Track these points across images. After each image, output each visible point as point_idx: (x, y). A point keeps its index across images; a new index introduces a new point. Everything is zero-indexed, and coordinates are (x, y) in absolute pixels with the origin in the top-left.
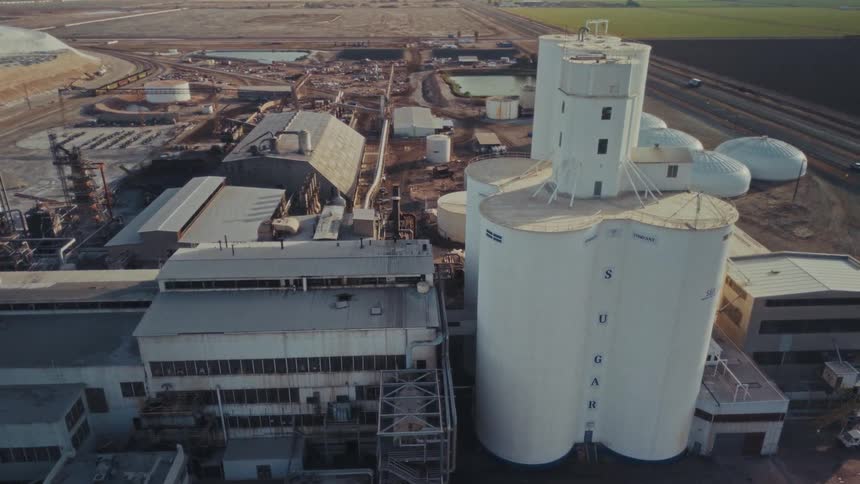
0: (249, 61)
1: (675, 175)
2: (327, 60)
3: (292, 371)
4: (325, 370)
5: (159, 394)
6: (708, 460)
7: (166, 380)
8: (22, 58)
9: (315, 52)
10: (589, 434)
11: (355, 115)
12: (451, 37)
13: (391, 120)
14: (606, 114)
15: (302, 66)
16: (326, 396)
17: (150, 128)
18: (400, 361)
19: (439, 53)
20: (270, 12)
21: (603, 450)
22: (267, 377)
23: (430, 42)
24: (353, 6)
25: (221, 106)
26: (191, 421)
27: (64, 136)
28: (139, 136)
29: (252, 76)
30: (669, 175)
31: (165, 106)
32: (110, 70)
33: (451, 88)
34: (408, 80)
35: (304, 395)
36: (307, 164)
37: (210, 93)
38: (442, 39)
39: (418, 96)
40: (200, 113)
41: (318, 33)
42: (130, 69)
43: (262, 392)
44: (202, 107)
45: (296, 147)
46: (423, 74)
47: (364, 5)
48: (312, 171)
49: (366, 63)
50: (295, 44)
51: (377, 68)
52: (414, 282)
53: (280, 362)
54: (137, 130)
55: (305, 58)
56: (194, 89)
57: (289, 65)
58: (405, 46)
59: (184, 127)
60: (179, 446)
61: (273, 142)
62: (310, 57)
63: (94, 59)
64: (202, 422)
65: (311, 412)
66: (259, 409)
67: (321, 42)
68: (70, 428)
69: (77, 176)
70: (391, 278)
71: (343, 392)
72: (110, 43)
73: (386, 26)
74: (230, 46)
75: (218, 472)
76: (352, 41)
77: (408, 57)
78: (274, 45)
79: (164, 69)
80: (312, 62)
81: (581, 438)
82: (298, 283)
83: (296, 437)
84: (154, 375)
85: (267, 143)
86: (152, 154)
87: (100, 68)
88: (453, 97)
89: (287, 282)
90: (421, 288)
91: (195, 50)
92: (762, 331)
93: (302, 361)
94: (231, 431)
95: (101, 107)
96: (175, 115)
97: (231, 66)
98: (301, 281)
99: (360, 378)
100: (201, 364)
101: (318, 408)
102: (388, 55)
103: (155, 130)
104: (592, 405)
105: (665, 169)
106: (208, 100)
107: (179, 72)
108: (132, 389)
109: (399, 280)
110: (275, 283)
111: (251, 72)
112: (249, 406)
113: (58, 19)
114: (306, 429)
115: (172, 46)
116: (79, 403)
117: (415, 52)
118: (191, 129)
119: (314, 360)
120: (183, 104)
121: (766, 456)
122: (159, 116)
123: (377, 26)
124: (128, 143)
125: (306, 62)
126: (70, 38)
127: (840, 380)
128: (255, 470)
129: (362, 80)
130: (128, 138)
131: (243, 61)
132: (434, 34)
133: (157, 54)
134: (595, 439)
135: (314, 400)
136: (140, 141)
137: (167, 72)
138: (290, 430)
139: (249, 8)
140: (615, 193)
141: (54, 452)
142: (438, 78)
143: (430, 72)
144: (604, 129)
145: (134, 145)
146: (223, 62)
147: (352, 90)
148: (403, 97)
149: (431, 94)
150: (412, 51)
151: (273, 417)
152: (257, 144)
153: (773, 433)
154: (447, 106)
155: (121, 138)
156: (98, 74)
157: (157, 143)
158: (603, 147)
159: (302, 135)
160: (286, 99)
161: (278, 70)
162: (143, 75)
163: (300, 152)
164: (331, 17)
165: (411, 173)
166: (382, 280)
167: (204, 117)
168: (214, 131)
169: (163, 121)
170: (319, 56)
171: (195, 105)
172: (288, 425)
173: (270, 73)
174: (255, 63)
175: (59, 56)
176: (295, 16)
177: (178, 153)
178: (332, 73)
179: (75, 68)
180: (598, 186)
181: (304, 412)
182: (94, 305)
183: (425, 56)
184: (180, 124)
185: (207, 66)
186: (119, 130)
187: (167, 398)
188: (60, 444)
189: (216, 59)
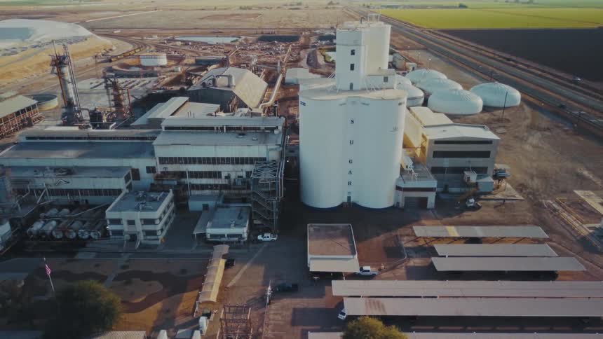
0: (202, 43)
1: (387, 81)
2: (250, 42)
3: (219, 163)
4: (233, 163)
5: (162, 172)
6: (402, 210)
7: (165, 166)
8: (66, 40)
9: (243, 37)
10: (349, 198)
11: (264, 73)
12: (332, 28)
13: (283, 74)
14: (353, 53)
15: (234, 46)
16: (233, 176)
17: (144, 79)
18: (264, 159)
19: (322, 38)
20: (217, 12)
21: (355, 205)
22: (208, 165)
23: (317, 31)
24: (271, 8)
25: (186, 68)
26: (176, 183)
27: (97, 82)
28: (139, 83)
29: (204, 51)
30: (385, 81)
31: (152, 67)
32: (118, 47)
33: (325, 58)
34: (299, 54)
35: (224, 175)
36: (231, 92)
37: (179, 60)
38: (326, 29)
39: (304, 62)
40: (173, 71)
41: (247, 25)
42: (129, 47)
43: (206, 172)
44: (174, 68)
45: (227, 84)
46: (309, 50)
47: (279, 8)
48: (234, 95)
49: (274, 44)
50: (231, 32)
51: (281, 46)
52: (272, 129)
53: (214, 158)
54: (138, 80)
55: (237, 40)
56: (169, 58)
57: (227, 45)
58: (301, 34)
59: (164, 78)
60: (171, 190)
61: (214, 81)
62: (240, 40)
63: (108, 41)
64: (179, 184)
65: (227, 183)
66: (204, 181)
67: (249, 31)
68: (126, 182)
69: (116, 93)
70: (262, 127)
71: (240, 174)
72: (115, 32)
73: (291, 21)
74: (190, 33)
75: (187, 206)
76: (267, 31)
77: (302, 40)
78: (217, 33)
79: (150, 48)
80: (241, 44)
81: (345, 200)
82: (222, 129)
83: (220, 195)
84: (160, 163)
85: (211, 82)
86: (147, 91)
87: (112, 46)
88: (324, 62)
89: (217, 128)
90: (276, 132)
91: (168, 36)
92: (434, 156)
93: (223, 159)
94: (192, 191)
95: (115, 67)
96: (159, 72)
97: (191, 46)
98: (223, 128)
99: (248, 167)
100: (180, 158)
101: (230, 182)
102: (289, 39)
103: (147, 79)
104: (350, 183)
105: (382, 78)
106: (178, 64)
107: (159, 48)
108: (151, 170)
109: (267, 129)
110: (212, 128)
111: (204, 49)
112: (200, 179)
113: (81, 17)
114: (225, 192)
115: (154, 34)
116: (129, 174)
117: (308, 38)
118: (167, 79)
119: (228, 159)
120: (162, 67)
121: (429, 209)
122: (149, 72)
123: (285, 21)
124: (134, 86)
125: (238, 43)
126: (92, 29)
127: (469, 178)
128: (202, 207)
129: (271, 54)
130: (133, 84)
131: (198, 43)
132: (321, 26)
133: (145, 38)
134: (352, 200)
135: (228, 177)
136: (139, 85)
137: (151, 50)
138: (218, 191)
139: (203, 10)
140: (359, 88)
141: (120, 191)
142: (318, 53)
143: (313, 49)
144: (352, 59)
145: (136, 87)
146: (186, 43)
147: (263, 59)
148: (295, 63)
149: (312, 61)
150: (305, 37)
151: (210, 185)
152: (206, 81)
153: (431, 197)
154: (320, 68)
155: (130, 83)
156: (111, 50)
157: (149, 86)
158: (352, 67)
159: (230, 77)
160: (223, 63)
161: (219, 48)
162: (138, 50)
163: (229, 86)
164: (255, 16)
165: (291, 102)
166: (259, 129)
167: (175, 73)
168: (182, 81)
169: (152, 75)
170: (246, 40)
171: (170, 67)
172: (216, 189)
173: (215, 49)
174: (206, 44)
175: (88, 39)
176: (232, 15)
177: (161, 91)
178: (253, 50)
179: (98, 46)
180: (351, 86)
181: (224, 183)
182: (133, 138)
183: (313, 40)
184: (162, 77)
185: (176, 45)
186: (128, 79)
187: (165, 174)
188: (122, 188)
189: (181, 41)
